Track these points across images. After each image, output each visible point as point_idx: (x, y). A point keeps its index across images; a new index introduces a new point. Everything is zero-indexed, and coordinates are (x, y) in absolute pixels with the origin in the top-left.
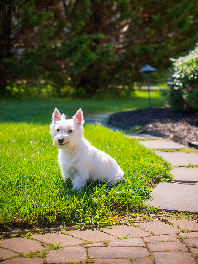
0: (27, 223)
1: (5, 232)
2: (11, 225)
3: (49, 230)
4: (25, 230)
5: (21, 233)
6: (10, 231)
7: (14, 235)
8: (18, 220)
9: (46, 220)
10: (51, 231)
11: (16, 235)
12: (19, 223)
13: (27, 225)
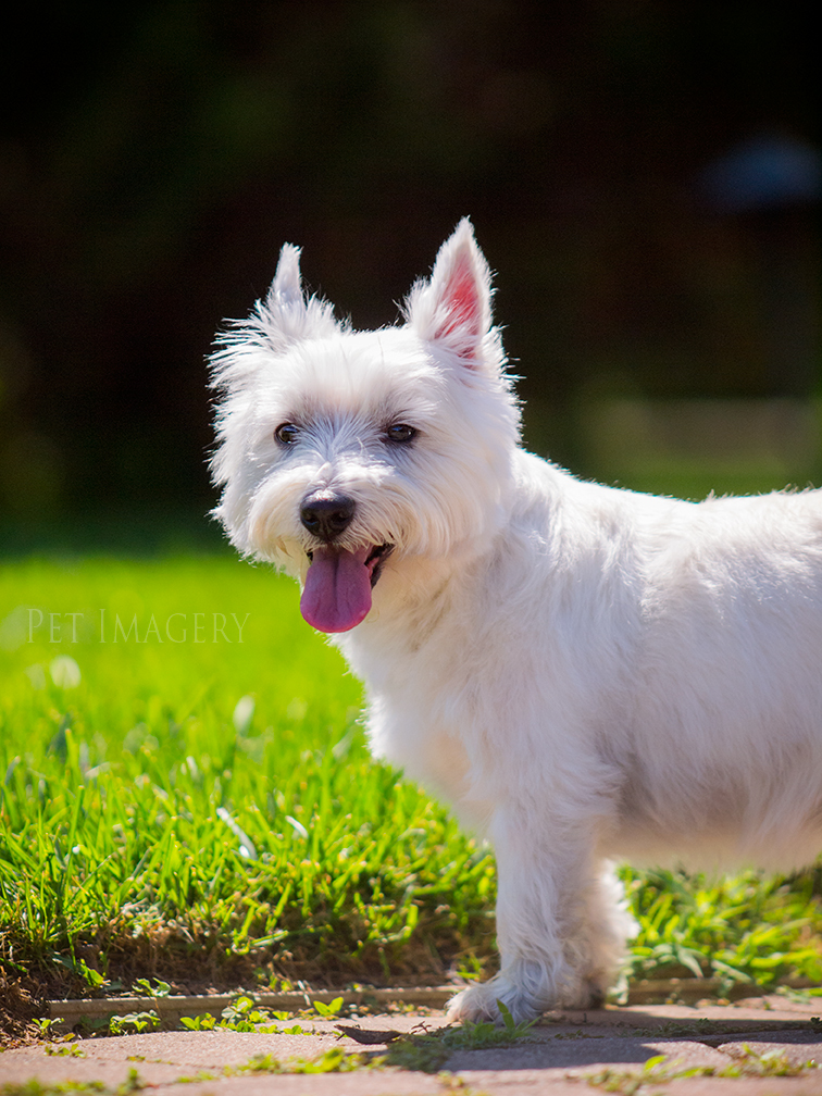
0: (208, 952)
1: (65, 1001)
2: (98, 957)
3: (373, 997)
4: (205, 994)
5: (182, 1011)
6: (98, 993)
7: (132, 1019)
8: (147, 923)
9: (346, 932)
10: (393, 1007)
11: (145, 1019)
12: (158, 945)
13: (212, 963)
